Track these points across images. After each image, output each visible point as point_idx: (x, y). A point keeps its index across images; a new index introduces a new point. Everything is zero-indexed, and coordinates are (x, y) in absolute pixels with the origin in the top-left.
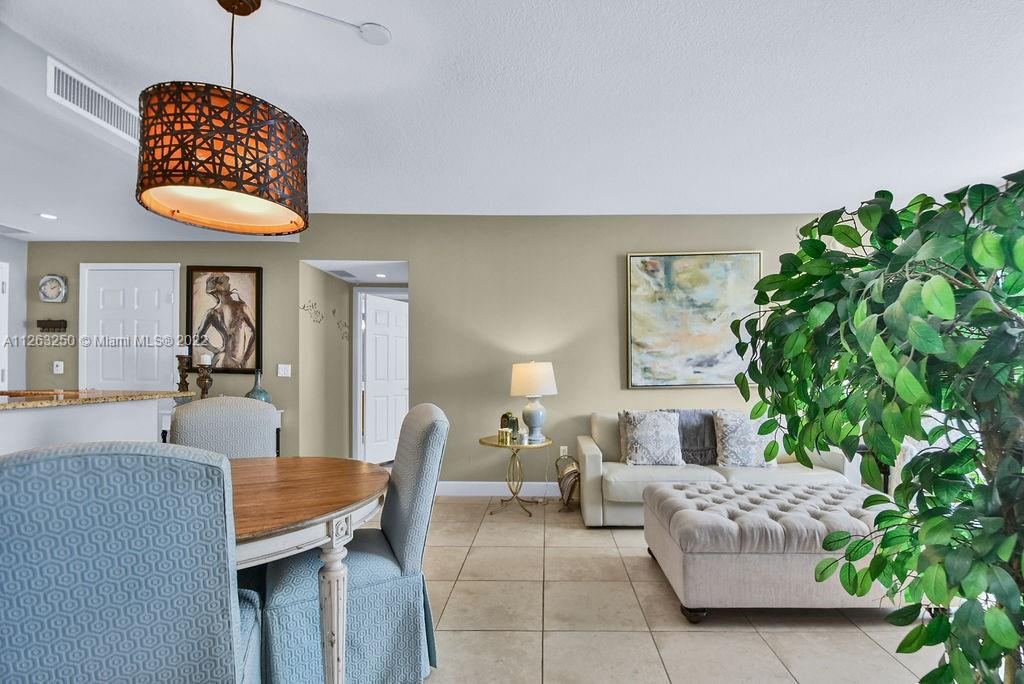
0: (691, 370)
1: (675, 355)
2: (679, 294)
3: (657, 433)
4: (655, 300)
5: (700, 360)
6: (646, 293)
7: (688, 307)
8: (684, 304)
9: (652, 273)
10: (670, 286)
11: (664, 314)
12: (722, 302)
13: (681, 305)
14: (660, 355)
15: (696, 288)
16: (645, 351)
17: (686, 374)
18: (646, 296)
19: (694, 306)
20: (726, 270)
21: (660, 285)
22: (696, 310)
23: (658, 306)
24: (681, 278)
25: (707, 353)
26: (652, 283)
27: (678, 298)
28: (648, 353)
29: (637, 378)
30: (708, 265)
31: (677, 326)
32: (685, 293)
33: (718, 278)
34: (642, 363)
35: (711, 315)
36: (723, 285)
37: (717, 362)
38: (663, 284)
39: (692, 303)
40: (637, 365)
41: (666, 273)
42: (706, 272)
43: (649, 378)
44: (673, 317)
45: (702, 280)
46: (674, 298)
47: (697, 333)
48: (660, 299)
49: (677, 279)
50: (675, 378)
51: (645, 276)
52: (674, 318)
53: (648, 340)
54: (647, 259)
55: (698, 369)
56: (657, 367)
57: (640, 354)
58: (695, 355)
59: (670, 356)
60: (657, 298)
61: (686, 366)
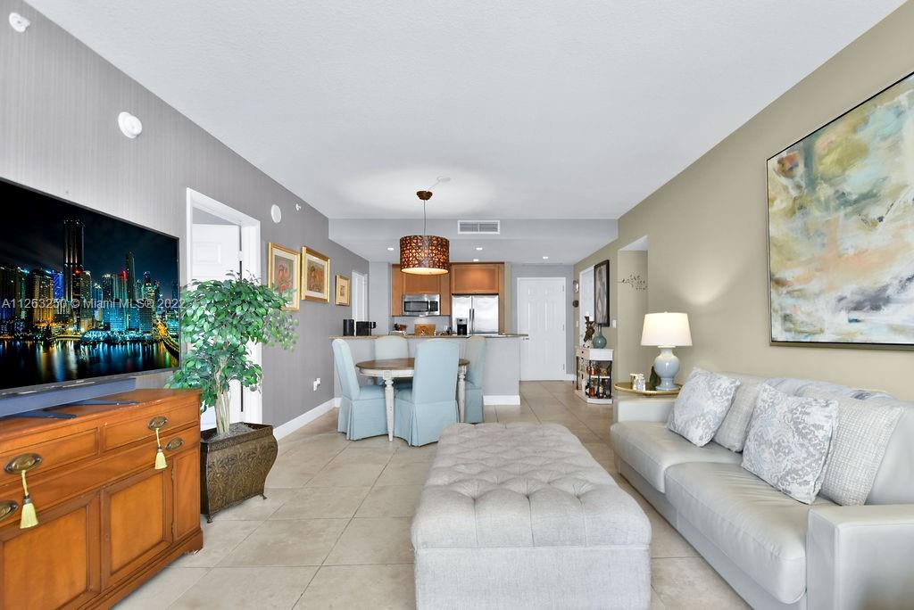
0: (843, 316)
1: (821, 292)
2: (824, 191)
4: (795, 213)
5: (857, 298)
6: (784, 205)
7: (837, 210)
8: (832, 204)
9: (790, 172)
10: (812, 182)
11: (806, 231)
12: (895, 178)
13: (827, 208)
14: (800, 294)
15: (847, 173)
16: (784, 290)
17: (836, 325)
18: (784, 210)
19: (846, 203)
21: (799, 187)
22: (849, 209)
23: (798, 221)
24: (826, 164)
25: (870, 283)
26: (790, 187)
27: (823, 199)
28: (788, 293)
29: (778, 330)
30: (865, 121)
31: (824, 245)
32: (832, 185)
33: (885, 138)
34: (782, 309)
35: (874, 212)
36: (895, 148)
37: (887, 301)
38: (803, 184)
39: (842, 199)
40: (777, 312)
41: (806, 165)
42: (863, 135)
43: (788, 330)
44: (817, 231)
45: (856, 153)
46: (818, 200)
47: (851, 252)
48: (801, 207)
49: (821, 168)
50: (822, 331)
51: (784, 180)
52: (818, 233)
53: (788, 274)
54: (785, 154)
55: (855, 315)
56: (799, 313)
57: (780, 295)
58: (850, 289)
59: (817, 295)
60: (798, 208)
61: (837, 310)
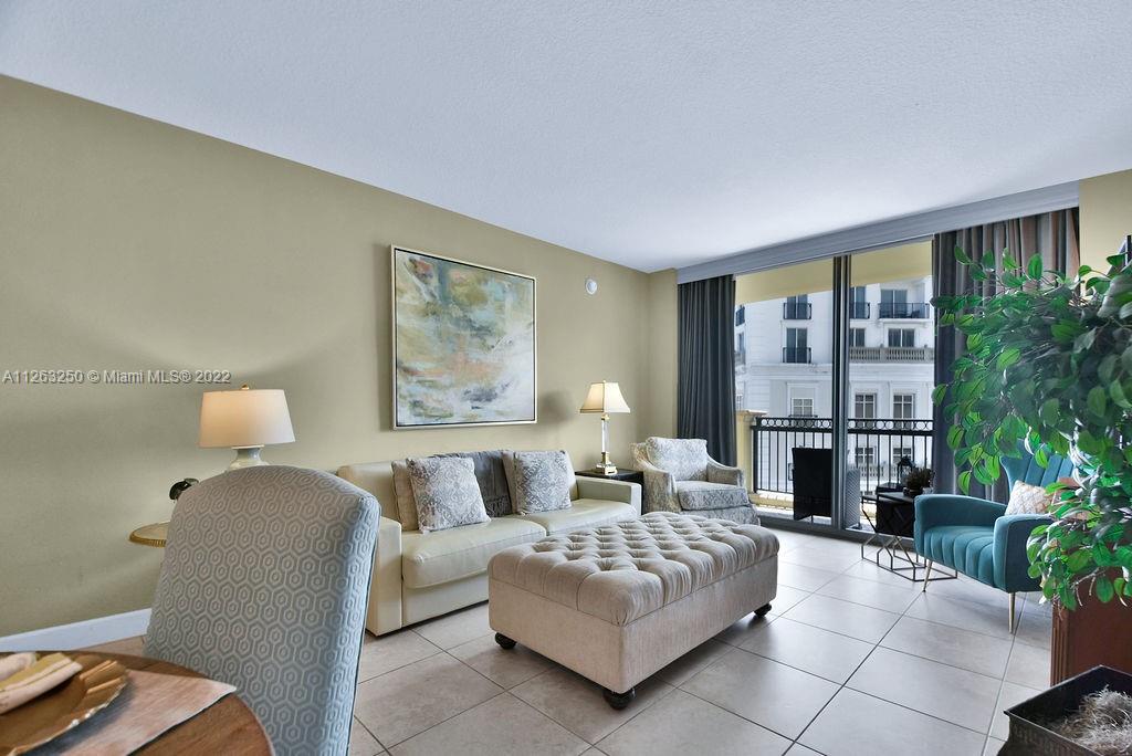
0: (469, 404)
1: (452, 385)
2: (455, 311)
3: (457, 485)
4: (427, 314)
5: (478, 393)
6: (417, 303)
7: (465, 329)
8: (462, 323)
9: (423, 277)
10: (445, 299)
11: (438, 333)
12: (500, 326)
13: (458, 325)
14: (433, 385)
15: (473, 307)
16: (415, 379)
17: (463, 409)
18: (415, 306)
19: (472, 327)
20: (504, 292)
21: (433, 295)
22: (474, 332)
23: (431, 322)
24: (457, 291)
25: (485, 385)
26: (423, 291)
27: (454, 315)
28: (419, 382)
29: (404, 415)
30: (486, 282)
31: (453, 350)
32: (462, 309)
33: (496, 299)
34: (411, 396)
35: (490, 341)
36: (501, 308)
37: (495, 396)
38: (436, 294)
39: (469, 323)
40: (405, 398)
41: (440, 281)
42: (484, 289)
43: (420, 415)
44: (448, 338)
45: (480, 299)
46: (450, 314)
47: (475, 361)
48: (434, 313)
49: (453, 292)
50: (451, 415)
51: (416, 281)
52: (449, 340)
53: (419, 365)
54: (417, 258)
55: (477, 404)
56: (430, 400)
57: (409, 383)
58: (473, 387)
59: (446, 387)
60: (430, 311)
61: (464, 400)
